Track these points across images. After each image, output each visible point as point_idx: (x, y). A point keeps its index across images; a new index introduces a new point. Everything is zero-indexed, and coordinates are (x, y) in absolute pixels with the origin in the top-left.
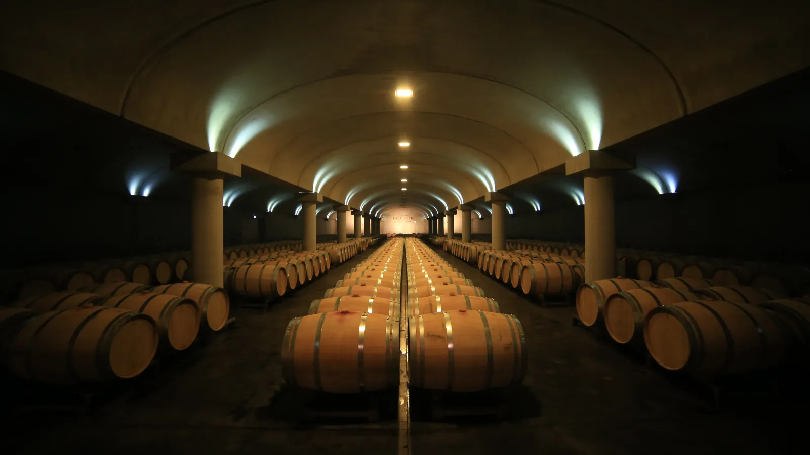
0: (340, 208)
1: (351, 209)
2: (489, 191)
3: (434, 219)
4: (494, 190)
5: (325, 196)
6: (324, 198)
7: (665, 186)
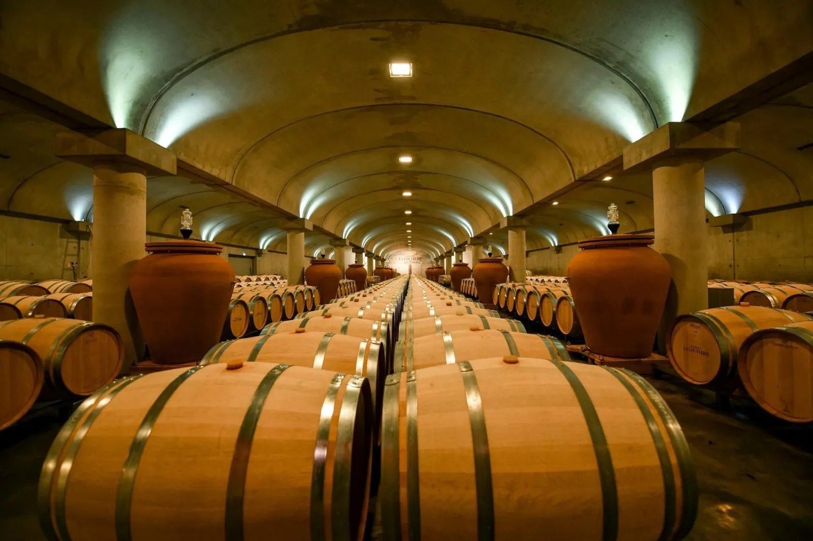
0: (337, 241)
1: (351, 244)
2: (505, 215)
3: (442, 257)
4: (511, 214)
5: (315, 224)
6: (314, 226)
7: (722, 206)
